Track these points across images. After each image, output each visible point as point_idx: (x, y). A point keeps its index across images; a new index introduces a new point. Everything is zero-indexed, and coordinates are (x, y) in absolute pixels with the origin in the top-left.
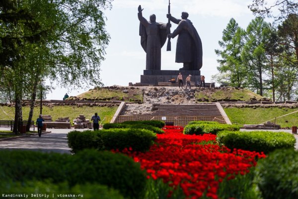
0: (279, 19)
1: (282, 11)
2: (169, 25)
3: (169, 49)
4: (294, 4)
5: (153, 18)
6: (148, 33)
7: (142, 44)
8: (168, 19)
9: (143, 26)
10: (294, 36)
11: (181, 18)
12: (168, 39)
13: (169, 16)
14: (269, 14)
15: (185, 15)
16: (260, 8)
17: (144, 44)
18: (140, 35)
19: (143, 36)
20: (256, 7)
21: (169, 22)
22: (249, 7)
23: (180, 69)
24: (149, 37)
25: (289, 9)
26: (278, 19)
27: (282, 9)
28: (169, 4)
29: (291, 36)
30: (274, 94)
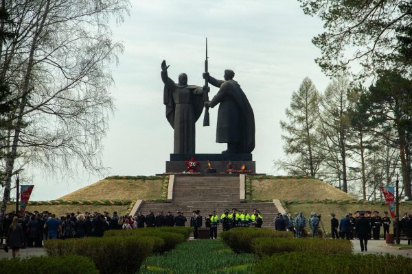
0: (360, 78)
1: (365, 66)
2: (206, 89)
3: (207, 123)
4: (385, 56)
5: (183, 78)
6: (177, 101)
7: (167, 116)
8: (204, 80)
9: (169, 90)
10: (393, 102)
11: (223, 79)
12: (204, 108)
13: (207, 76)
14: (346, 71)
15: (229, 75)
16: (334, 62)
17: (170, 116)
18: (165, 103)
19: (170, 105)
20: (328, 62)
21: (207, 84)
22: (316, 61)
23: (224, 152)
24: (178, 106)
25: (375, 64)
26: (358, 77)
27: (365, 63)
28: (207, 58)
29: (390, 102)
30: (364, 188)
